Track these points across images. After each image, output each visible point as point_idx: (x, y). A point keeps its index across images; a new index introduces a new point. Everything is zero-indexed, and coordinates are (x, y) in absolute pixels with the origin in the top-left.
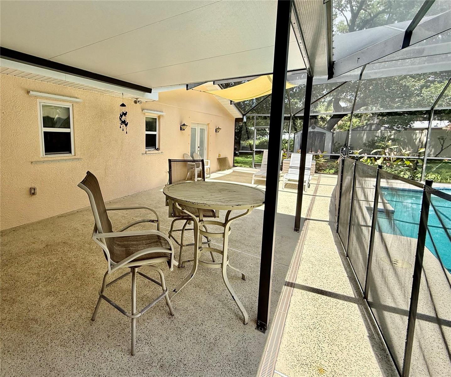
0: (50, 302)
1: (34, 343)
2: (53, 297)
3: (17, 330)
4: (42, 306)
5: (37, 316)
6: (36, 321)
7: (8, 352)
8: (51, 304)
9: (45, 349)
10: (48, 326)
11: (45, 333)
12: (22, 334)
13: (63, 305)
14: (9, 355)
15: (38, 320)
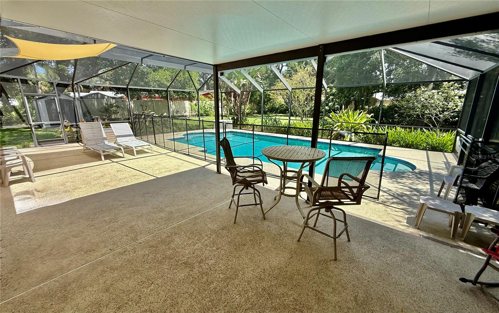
0: (331, 294)
1: (374, 290)
2: (324, 294)
3: (372, 309)
4: (339, 300)
5: (351, 299)
6: (356, 297)
7: (391, 305)
8: (333, 292)
9: (373, 281)
10: (355, 286)
11: (361, 286)
12: (373, 302)
13: (330, 282)
14: (392, 303)
15: (354, 296)
